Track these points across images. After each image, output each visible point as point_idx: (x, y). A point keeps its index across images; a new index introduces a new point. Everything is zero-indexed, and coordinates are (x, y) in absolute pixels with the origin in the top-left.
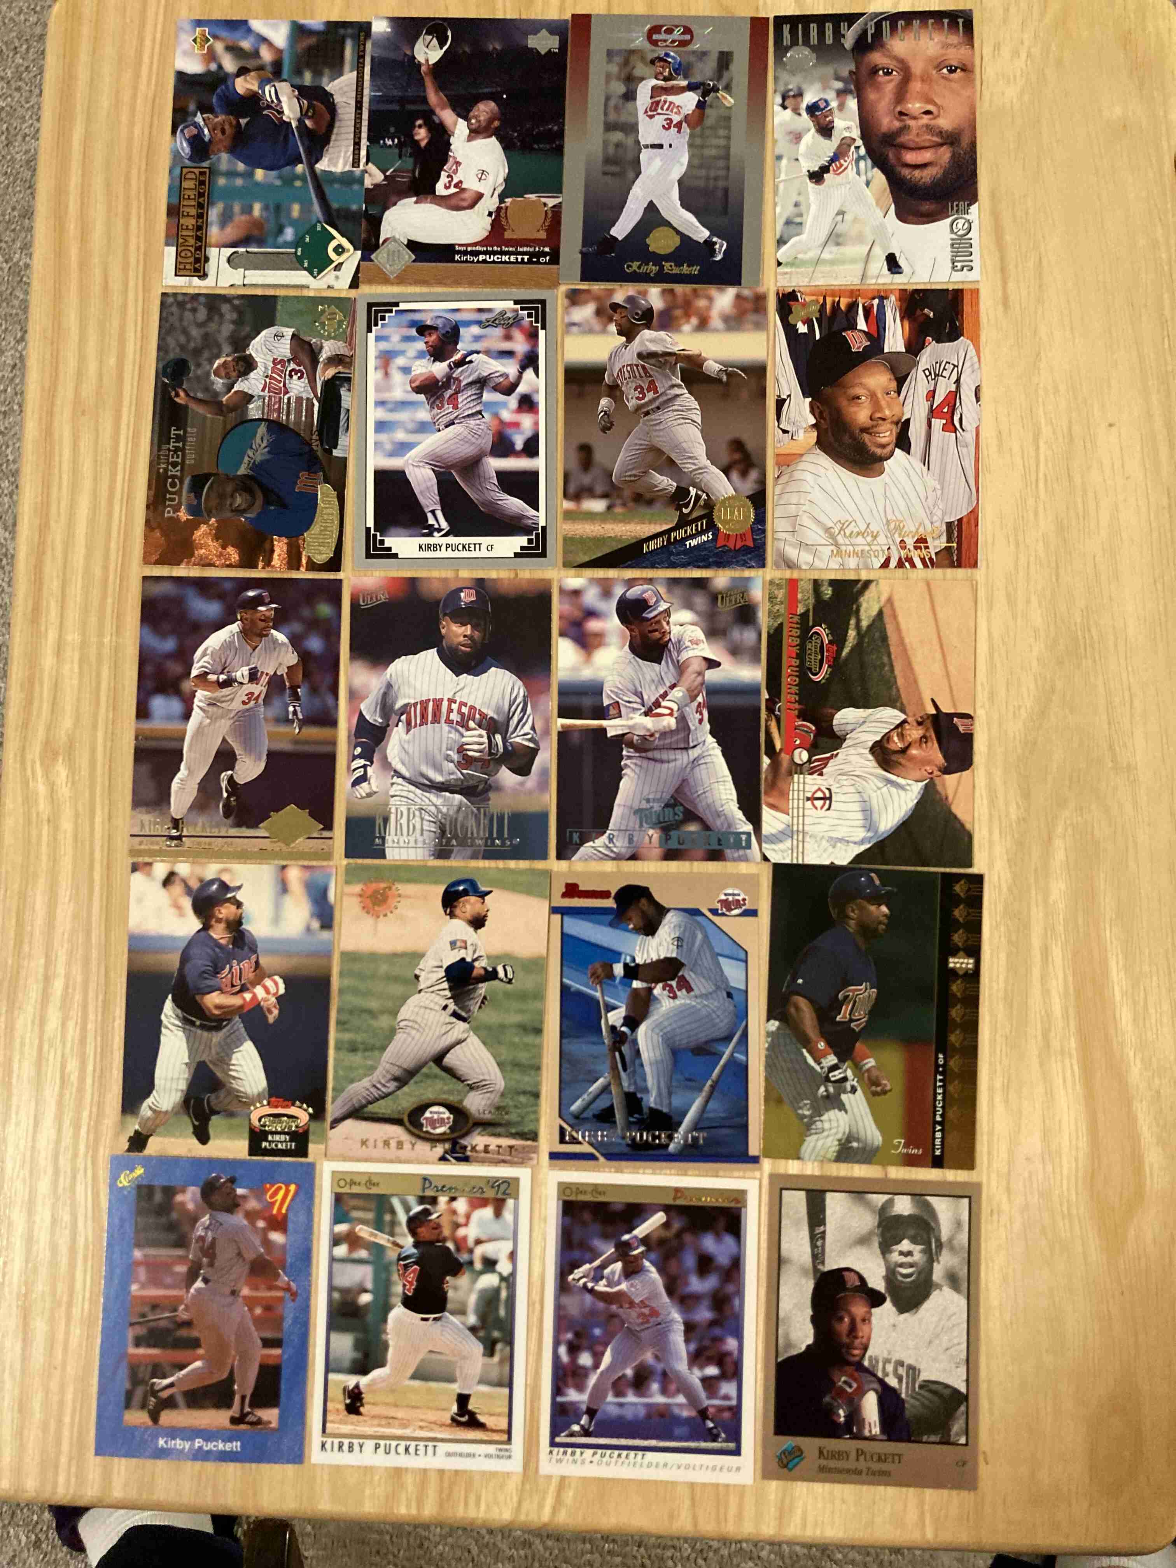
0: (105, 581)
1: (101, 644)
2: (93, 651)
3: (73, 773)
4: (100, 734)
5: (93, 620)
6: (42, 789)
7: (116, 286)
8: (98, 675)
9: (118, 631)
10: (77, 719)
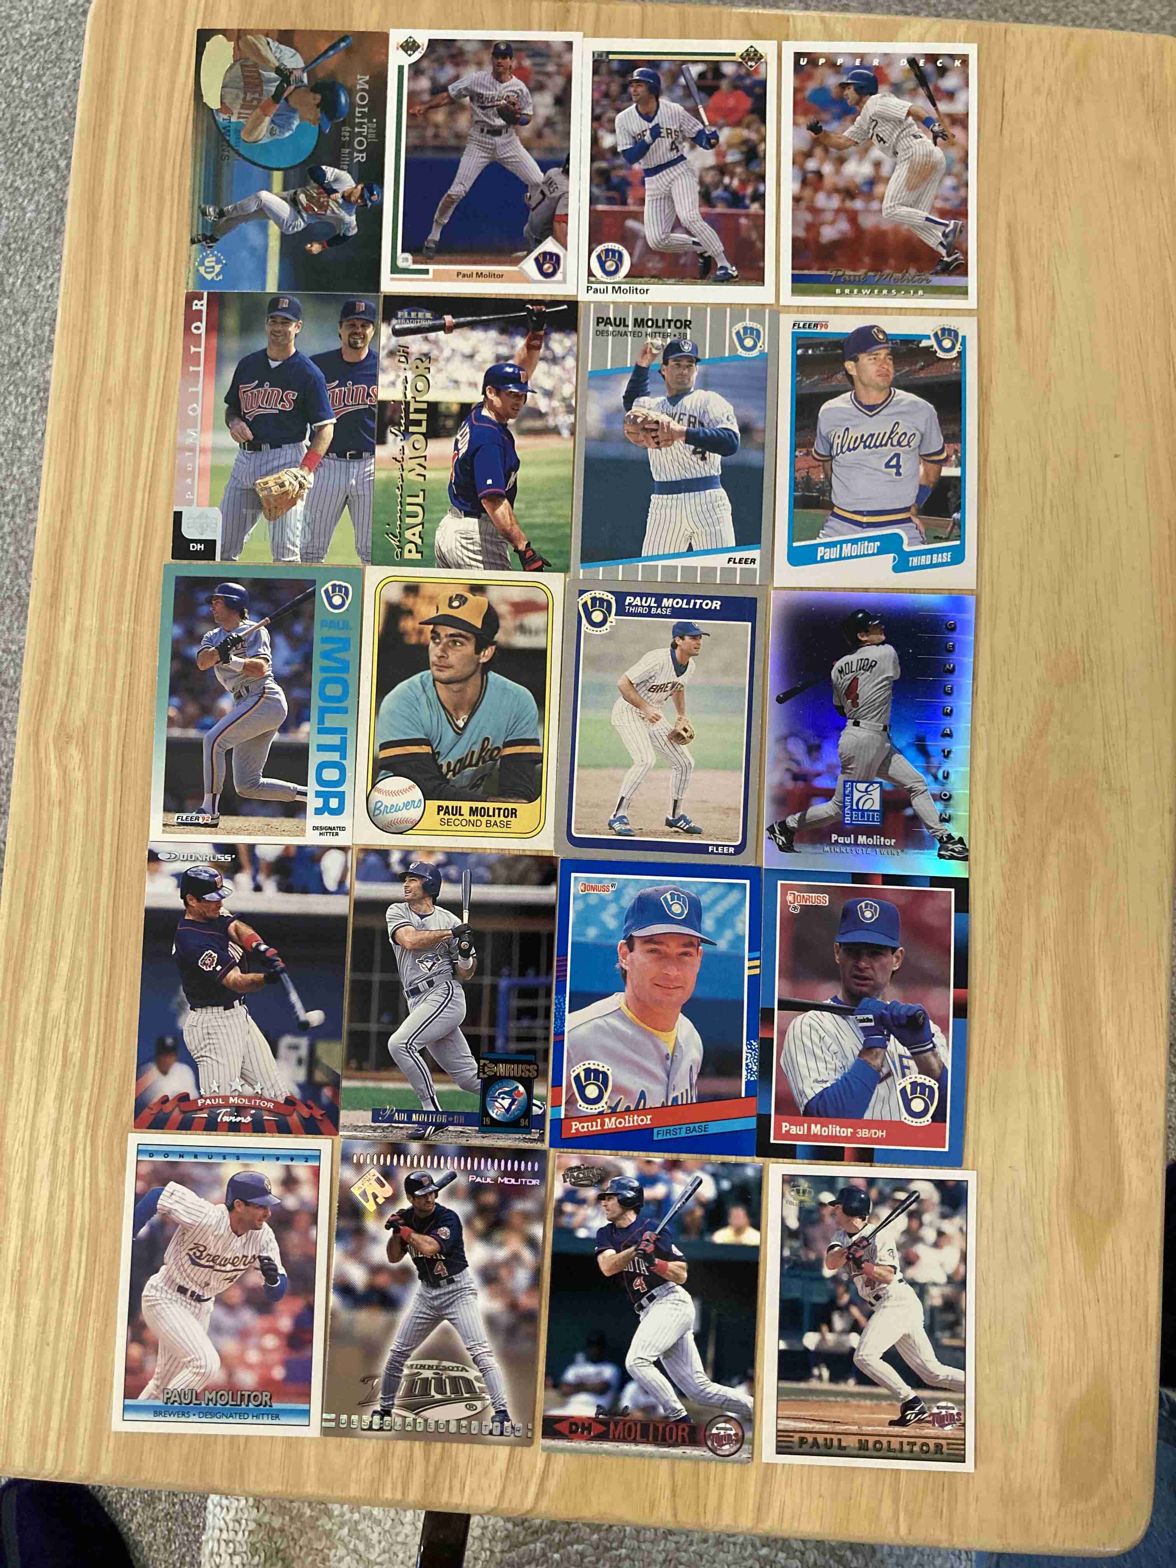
0: (125, 568)
1: (117, 631)
2: (110, 638)
3: (87, 758)
4: (115, 719)
5: (111, 606)
6: (54, 771)
7: (146, 277)
8: (115, 661)
9: (136, 619)
10: (92, 703)
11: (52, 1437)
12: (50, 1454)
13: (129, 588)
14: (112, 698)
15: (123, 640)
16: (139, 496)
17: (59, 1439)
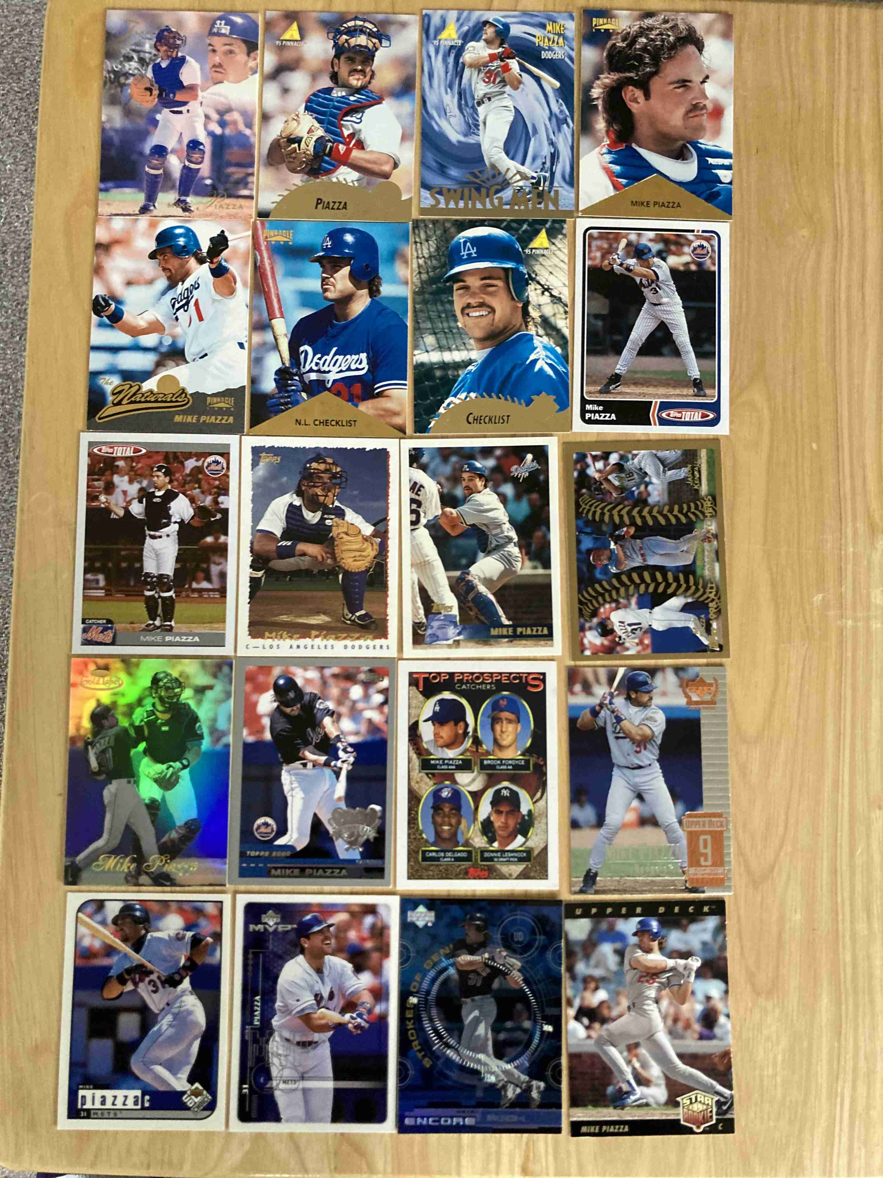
0: (854, 670)
1: (855, 620)
2: (860, 615)
3: (869, 517)
4: (851, 550)
5: (862, 639)
7: (861, 915)
8: (854, 596)
9: (841, 630)
10: (869, 562)
11: (844, 29)
12: (844, 17)
13: (849, 654)
14: (854, 565)
15: (849, 612)
16: (848, 730)
17: (839, 26)
